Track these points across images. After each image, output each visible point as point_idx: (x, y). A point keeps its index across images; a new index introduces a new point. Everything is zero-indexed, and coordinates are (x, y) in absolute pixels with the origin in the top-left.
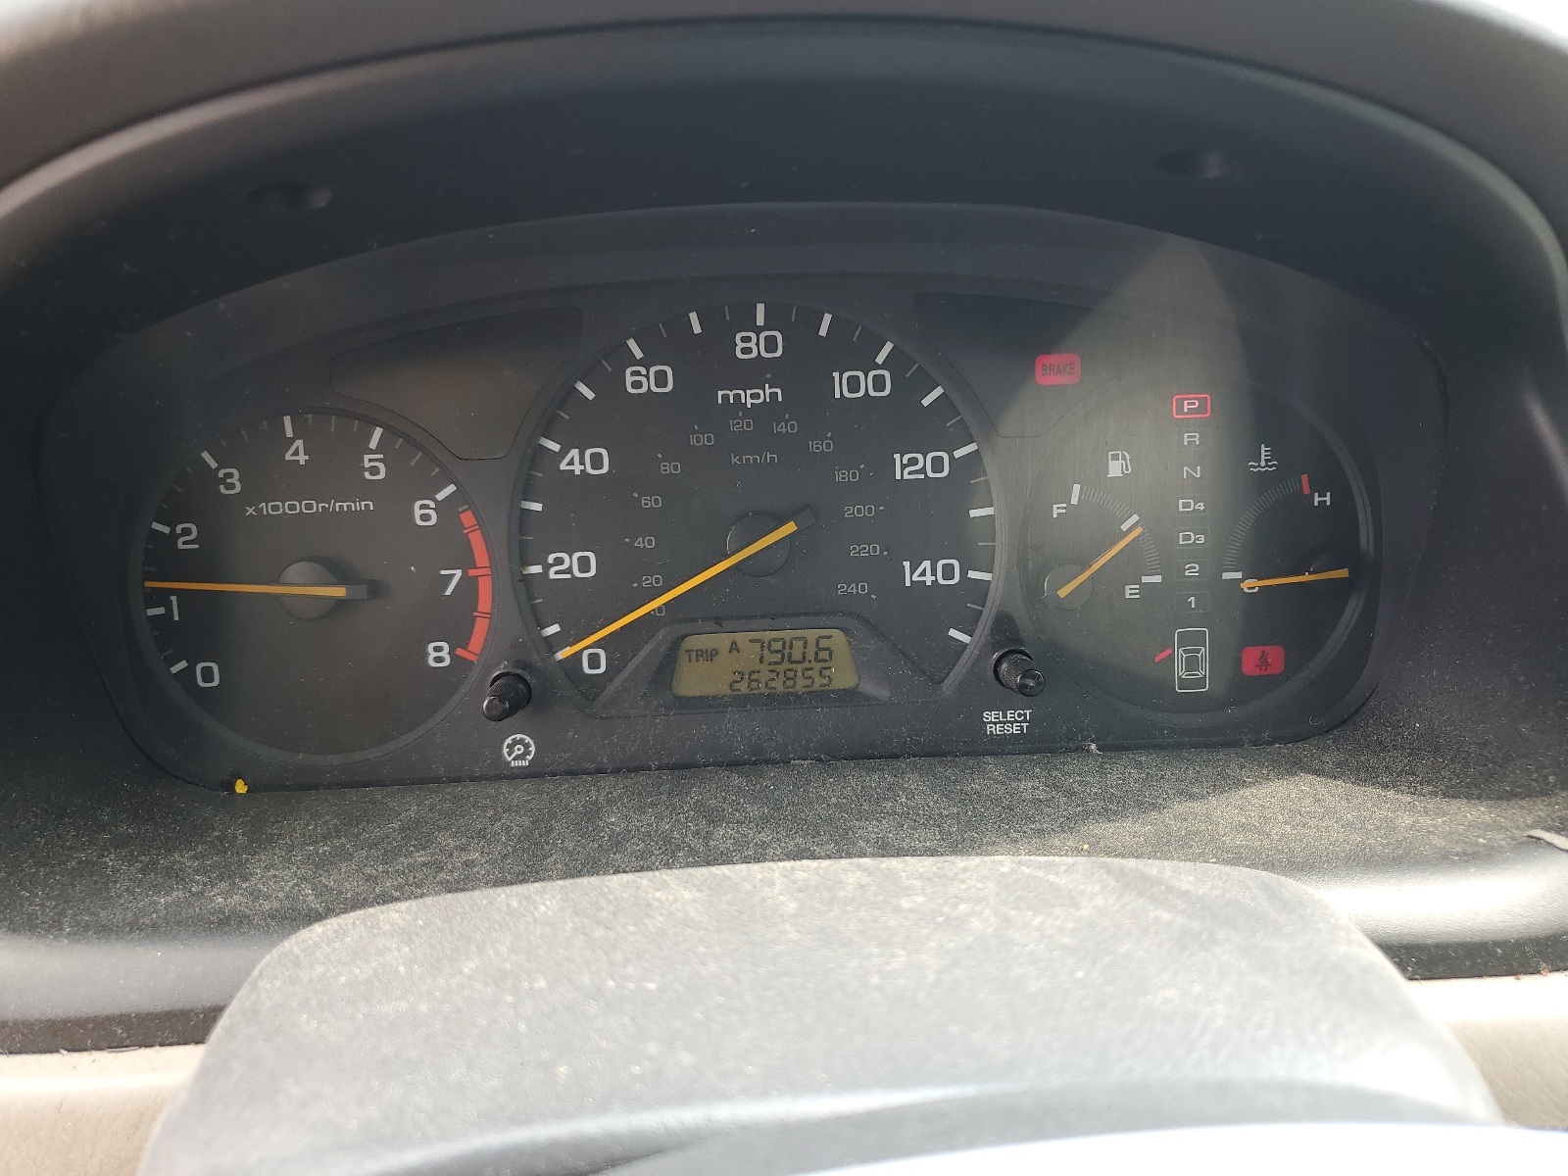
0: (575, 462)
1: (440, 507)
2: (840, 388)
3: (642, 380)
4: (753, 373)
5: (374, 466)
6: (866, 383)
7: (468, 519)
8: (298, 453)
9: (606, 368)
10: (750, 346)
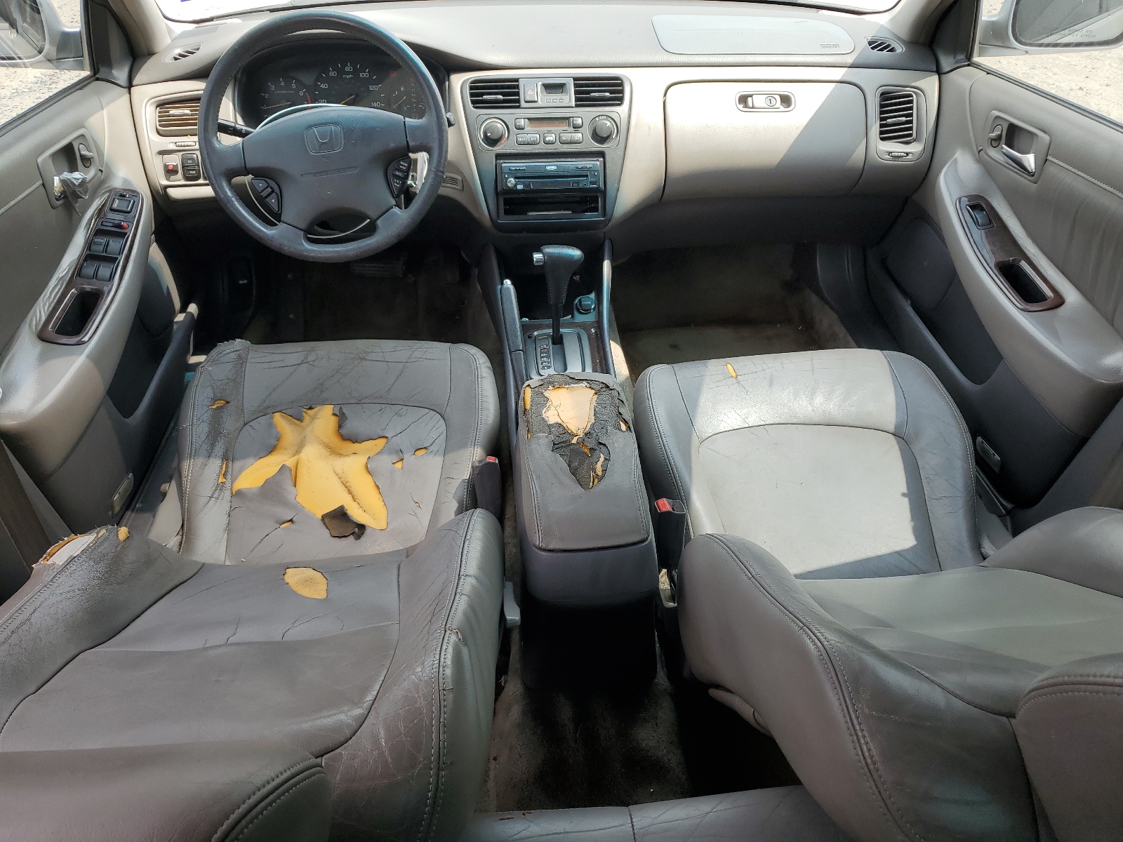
0: (323, 86)
1: (304, 92)
2: (361, 76)
3: (332, 74)
4: (348, 73)
5: (294, 86)
6: (365, 74)
7: (307, 94)
8: (283, 84)
9: (327, 72)
10: (347, 69)
